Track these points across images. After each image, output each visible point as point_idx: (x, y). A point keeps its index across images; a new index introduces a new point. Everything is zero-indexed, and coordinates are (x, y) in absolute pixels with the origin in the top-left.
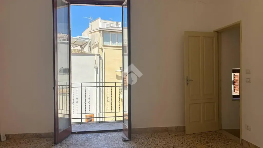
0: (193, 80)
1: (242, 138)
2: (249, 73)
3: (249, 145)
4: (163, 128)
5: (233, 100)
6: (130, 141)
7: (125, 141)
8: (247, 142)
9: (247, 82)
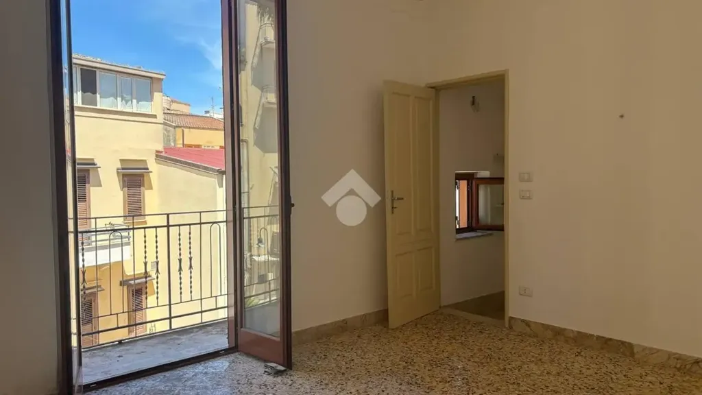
0: (403, 199)
1: (510, 315)
2: (529, 180)
3: (529, 326)
4: (336, 323)
5: (458, 239)
6: (290, 372)
7: (278, 373)
8: (523, 321)
9: (523, 198)
